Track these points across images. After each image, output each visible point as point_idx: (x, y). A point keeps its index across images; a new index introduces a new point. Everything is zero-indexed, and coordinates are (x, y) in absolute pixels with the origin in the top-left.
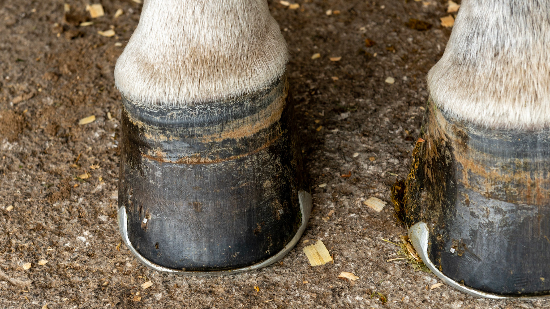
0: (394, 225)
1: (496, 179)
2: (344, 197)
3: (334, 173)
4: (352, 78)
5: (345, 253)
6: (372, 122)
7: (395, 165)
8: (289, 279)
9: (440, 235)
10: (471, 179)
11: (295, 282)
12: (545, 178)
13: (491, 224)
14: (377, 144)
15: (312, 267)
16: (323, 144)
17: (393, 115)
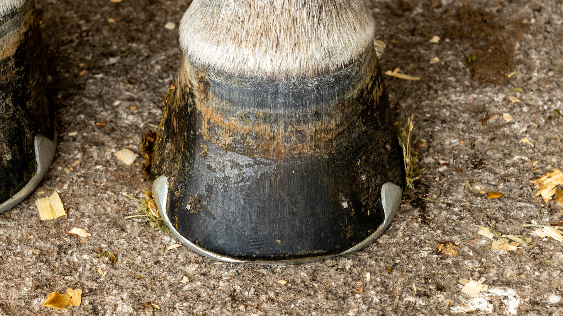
0: (142, 180)
1: (234, 130)
2: (94, 147)
3: (88, 121)
4: (130, 22)
5: (82, 207)
6: (142, 69)
7: (156, 116)
8: (13, 233)
9: (178, 190)
10: (209, 130)
11: (19, 237)
12: (285, 131)
13: (227, 178)
14: (143, 92)
15: (41, 221)
16: (84, 89)
17: (166, 63)
